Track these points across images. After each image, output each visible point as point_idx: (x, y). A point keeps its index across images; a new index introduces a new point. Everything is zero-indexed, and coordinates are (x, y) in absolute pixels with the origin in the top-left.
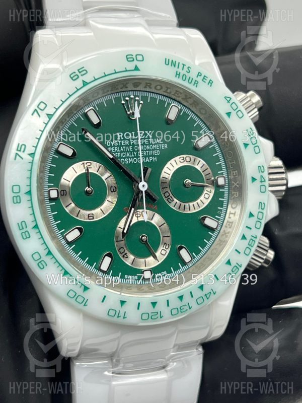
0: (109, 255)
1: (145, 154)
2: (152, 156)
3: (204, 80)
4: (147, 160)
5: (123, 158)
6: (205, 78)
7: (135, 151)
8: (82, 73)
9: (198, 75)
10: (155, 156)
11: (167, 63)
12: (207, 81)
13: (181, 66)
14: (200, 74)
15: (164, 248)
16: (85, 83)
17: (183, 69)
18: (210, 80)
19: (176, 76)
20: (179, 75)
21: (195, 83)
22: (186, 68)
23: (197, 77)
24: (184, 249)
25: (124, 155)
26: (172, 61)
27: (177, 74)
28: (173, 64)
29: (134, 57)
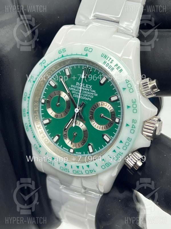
0: (58, 136)
1: (86, 95)
2: (90, 97)
3: (118, 69)
4: (87, 99)
5: (76, 94)
6: (119, 68)
7: (82, 93)
8: (64, 51)
9: (116, 65)
10: (90, 98)
11: (102, 56)
12: (119, 70)
13: (109, 59)
14: (117, 65)
15: (83, 142)
16: (63, 56)
17: (109, 61)
18: (121, 69)
19: (103, 63)
20: (105, 63)
21: (112, 69)
22: (111, 60)
23: (115, 66)
24: (90, 146)
25: (77, 93)
26: (106, 55)
27: (104, 62)
28: (105, 57)
29: (88, 49)
